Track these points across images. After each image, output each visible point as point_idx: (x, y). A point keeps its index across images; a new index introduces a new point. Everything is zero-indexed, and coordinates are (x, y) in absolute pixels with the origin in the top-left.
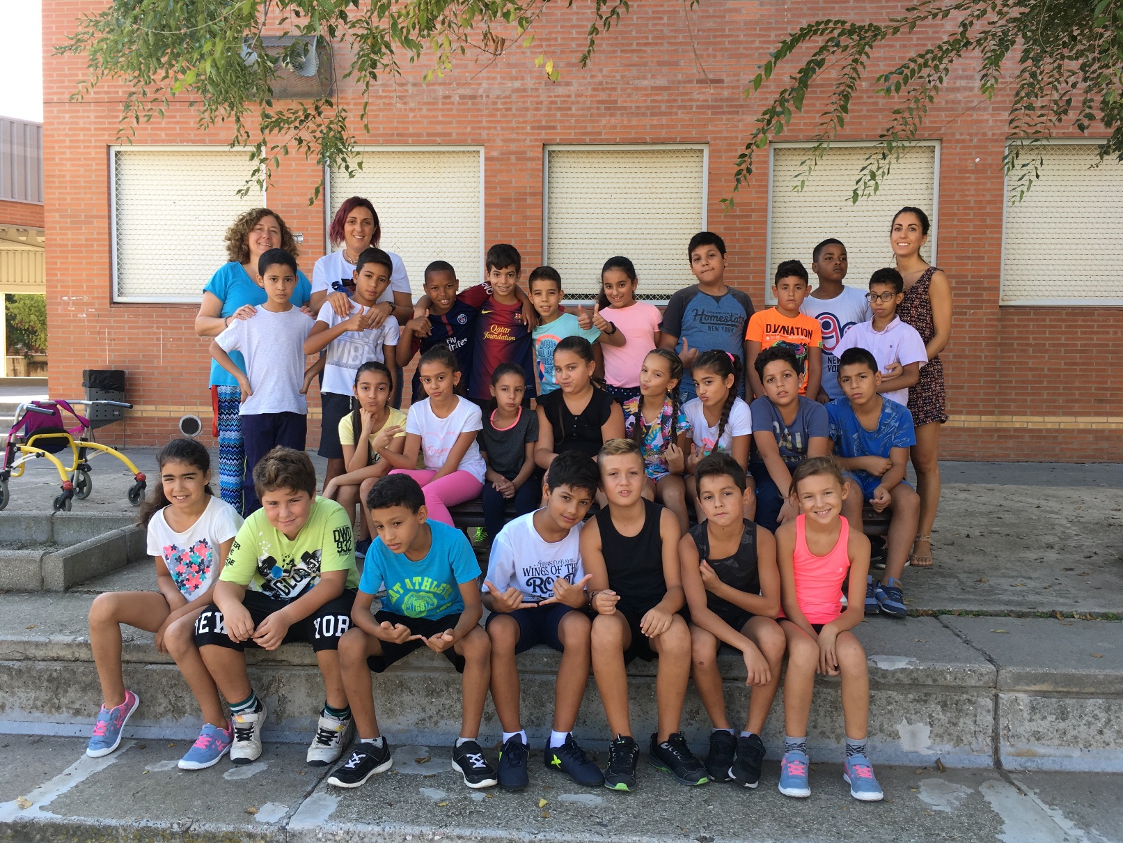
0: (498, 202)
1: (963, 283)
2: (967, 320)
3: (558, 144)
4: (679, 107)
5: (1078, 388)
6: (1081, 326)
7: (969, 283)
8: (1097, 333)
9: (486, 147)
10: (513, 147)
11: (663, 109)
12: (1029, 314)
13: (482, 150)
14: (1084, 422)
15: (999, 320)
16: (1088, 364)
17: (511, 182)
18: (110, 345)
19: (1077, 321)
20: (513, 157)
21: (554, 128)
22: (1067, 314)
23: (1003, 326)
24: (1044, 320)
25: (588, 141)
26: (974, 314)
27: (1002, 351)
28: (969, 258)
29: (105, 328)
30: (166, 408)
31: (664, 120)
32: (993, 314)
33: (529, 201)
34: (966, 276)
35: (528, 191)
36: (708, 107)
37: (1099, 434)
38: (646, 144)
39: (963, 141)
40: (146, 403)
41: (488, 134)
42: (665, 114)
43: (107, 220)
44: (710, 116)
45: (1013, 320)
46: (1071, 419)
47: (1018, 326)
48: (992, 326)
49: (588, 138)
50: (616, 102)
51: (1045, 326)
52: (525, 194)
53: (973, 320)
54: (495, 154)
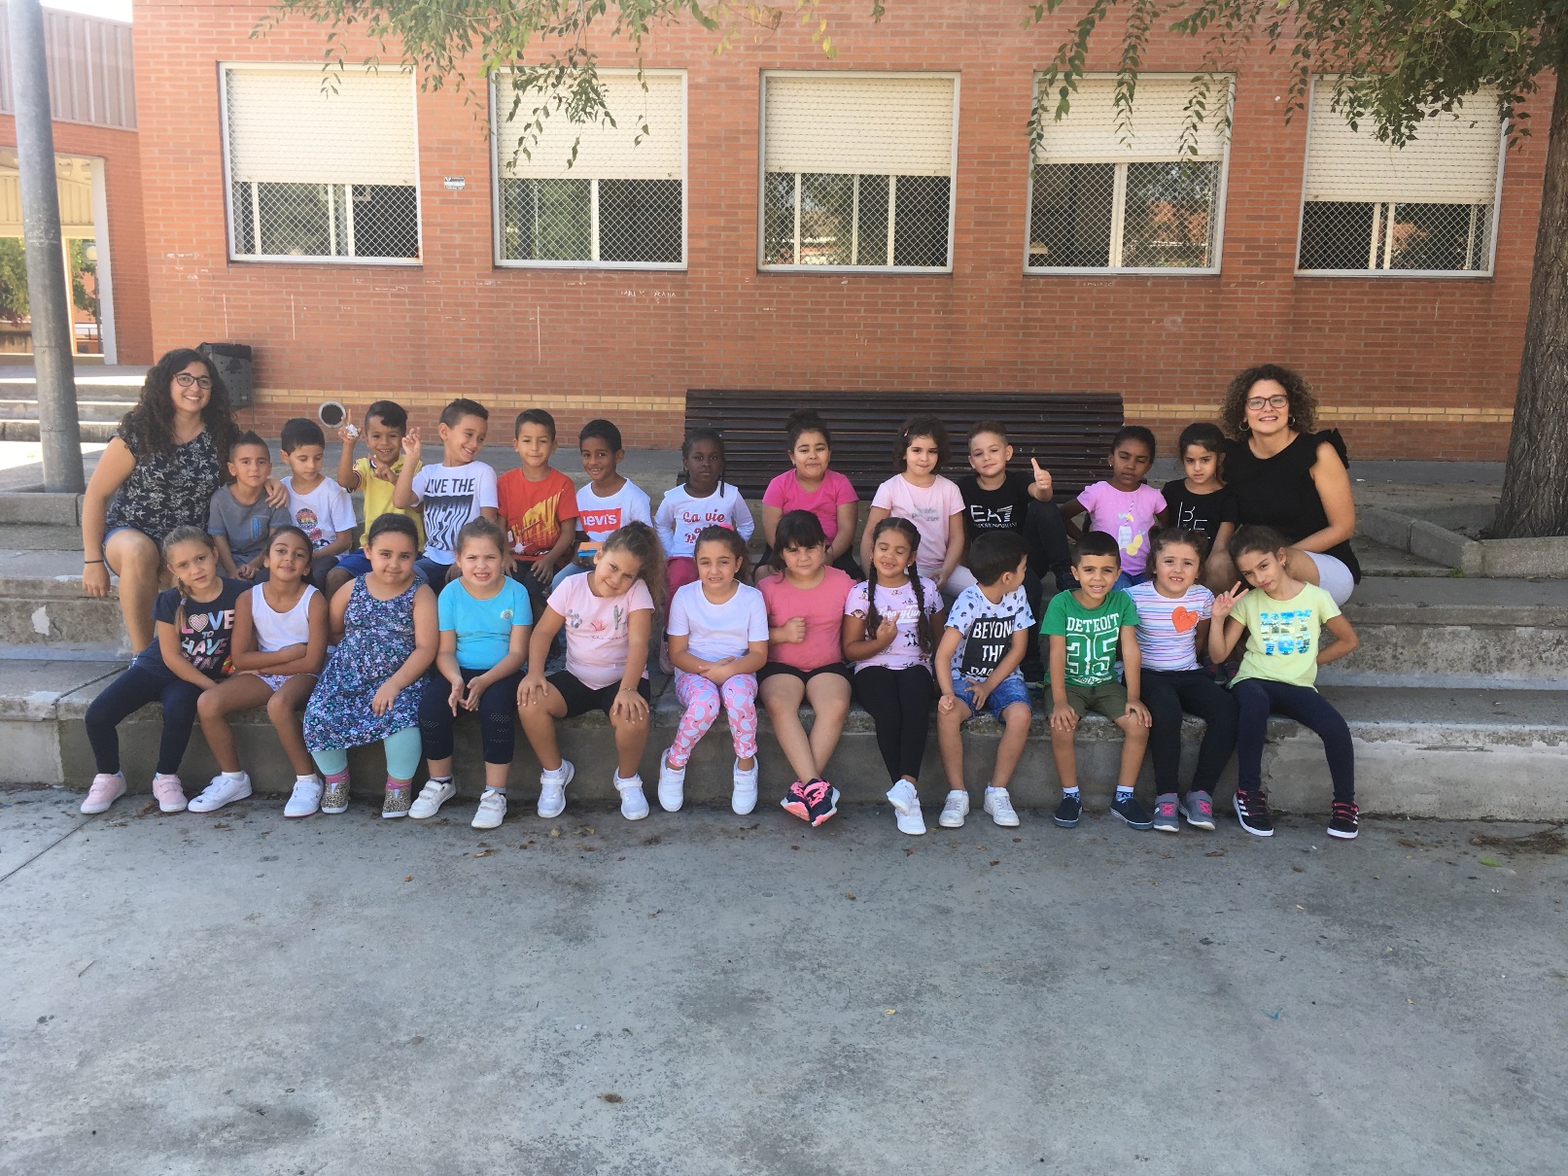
0: (704, 141)
1: (1254, 248)
2: (1257, 292)
3: (778, 69)
4: (927, 25)
5: (1379, 374)
6: (1386, 301)
7: (1260, 248)
8: (1403, 308)
9: (689, 72)
10: (723, 72)
11: (907, 28)
12: (1326, 286)
13: (684, 75)
14: (1382, 413)
15: (1294, 293)
16: (1391, 345)
17: (719, 116)
18: (229, 314)
19: (1381, 294)
20: (723, 85)
21: (774, 48)
22: (1371, 286)
23: (1297, 300)
24: (1344, 293)
25: (814, 66)
26: (1265, 285)
27: (1295, 329)
28: (1262, 218)
29: (221, 292)
30: (302, 392)
31: (908, 41)
32: (1287, 285)
33: (742, 141)
34: (1257, 240)
35: (741, 128)
36: (961, 26)
37: (1399, 427)
38: (885, 70)
39: (1262, 75)
40: (277, 386)
41: (692, 55)
42: (908, 33)
43: (219, 157)
44: (963, 37)
45: (1309, 293)
46: (1368, 410)
47: (1314, 300)
48: (1284, 300)
49: (814, 63)
50: (849, 17)
51: (1344, 301)
52: (738, 131)
53: (1264, 292)
54: (700, 80)
